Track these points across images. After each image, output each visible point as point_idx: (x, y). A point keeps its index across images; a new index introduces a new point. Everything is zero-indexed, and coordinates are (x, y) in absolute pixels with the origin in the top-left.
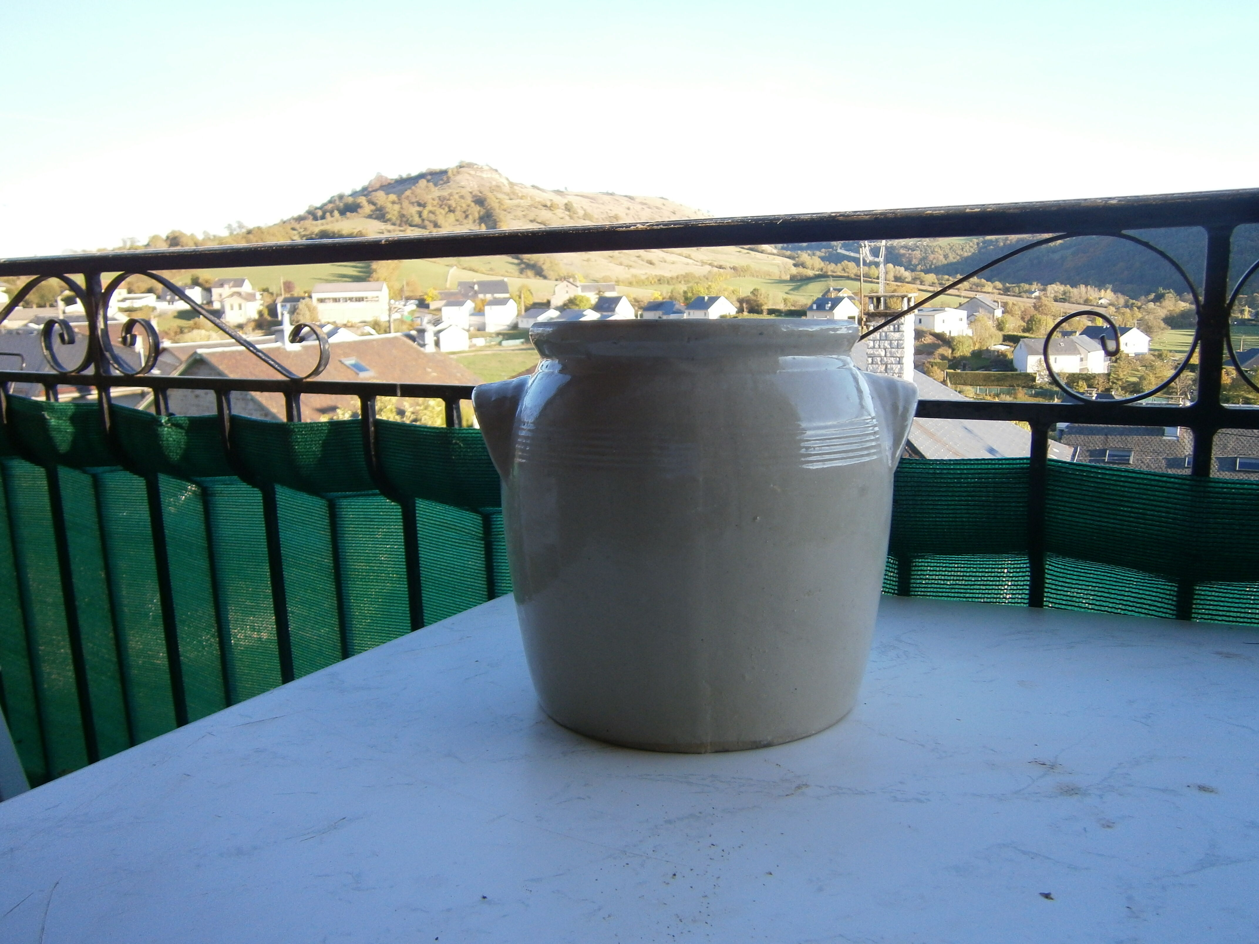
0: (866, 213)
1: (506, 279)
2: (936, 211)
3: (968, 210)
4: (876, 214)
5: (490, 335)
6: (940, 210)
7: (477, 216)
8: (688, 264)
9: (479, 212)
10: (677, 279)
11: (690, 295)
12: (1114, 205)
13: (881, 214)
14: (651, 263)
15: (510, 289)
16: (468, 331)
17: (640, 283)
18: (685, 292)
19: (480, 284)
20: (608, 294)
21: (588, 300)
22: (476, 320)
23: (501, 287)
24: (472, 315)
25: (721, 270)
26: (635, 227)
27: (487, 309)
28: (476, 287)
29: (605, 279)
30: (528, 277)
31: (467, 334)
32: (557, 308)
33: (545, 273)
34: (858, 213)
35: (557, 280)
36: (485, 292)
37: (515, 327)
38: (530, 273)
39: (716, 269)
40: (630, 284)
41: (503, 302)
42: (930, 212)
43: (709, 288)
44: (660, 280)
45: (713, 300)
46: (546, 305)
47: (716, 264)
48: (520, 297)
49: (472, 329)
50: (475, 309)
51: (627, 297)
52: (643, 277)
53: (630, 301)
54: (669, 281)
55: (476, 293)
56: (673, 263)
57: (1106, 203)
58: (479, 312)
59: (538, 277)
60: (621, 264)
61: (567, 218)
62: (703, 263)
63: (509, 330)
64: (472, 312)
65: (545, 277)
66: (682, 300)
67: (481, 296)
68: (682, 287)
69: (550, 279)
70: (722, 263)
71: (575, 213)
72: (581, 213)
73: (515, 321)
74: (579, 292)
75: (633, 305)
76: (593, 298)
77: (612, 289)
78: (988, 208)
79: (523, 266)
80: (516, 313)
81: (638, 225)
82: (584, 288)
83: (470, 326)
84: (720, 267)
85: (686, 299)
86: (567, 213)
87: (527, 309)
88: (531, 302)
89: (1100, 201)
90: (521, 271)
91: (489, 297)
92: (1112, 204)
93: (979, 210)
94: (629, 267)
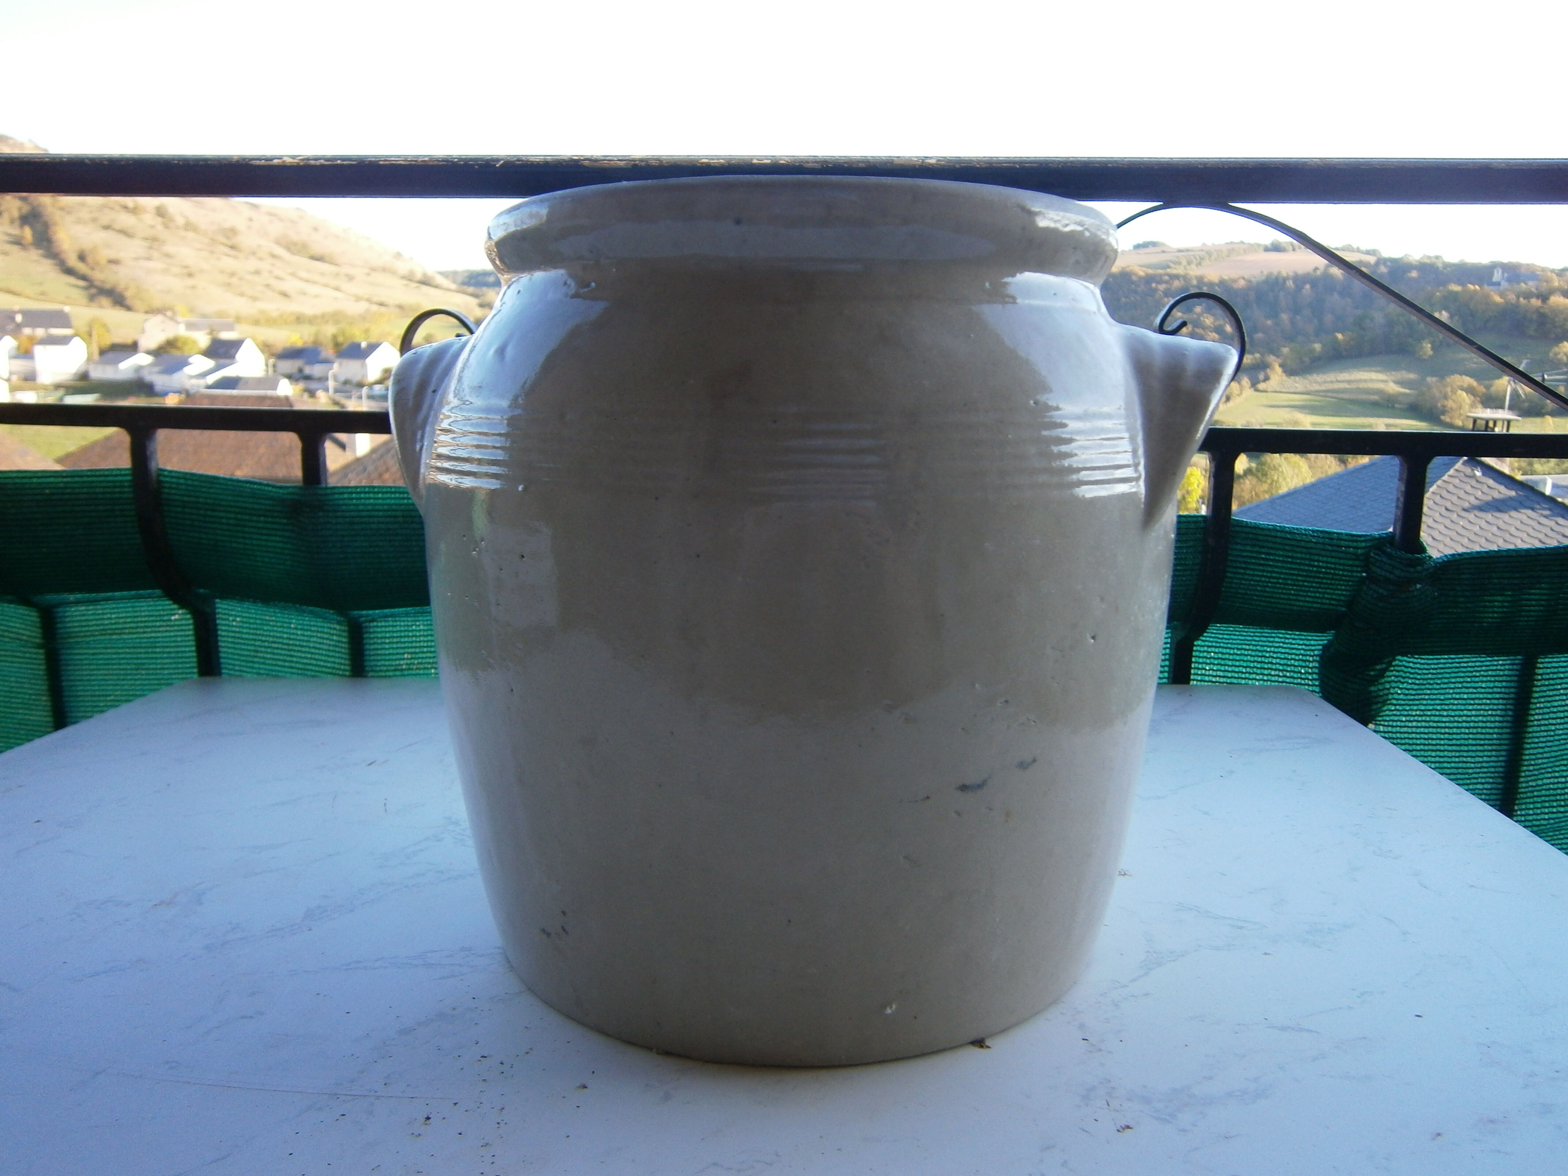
0: (620, 158)
1: (67, 309)
2: (713, 159)
3: (755, 161)
4: (634, 160)
5: (45, 388)
6: (718, 159)
7: (16, 214)
8: (336, 299)
9: (20, 209)
10: (324, 318)
11: (340, 339)
12: (932, 165)
13: (641, 160)
14: (285, 295)
15: (75, 322)
16: (8, 380)
17: (272, 322)
18: (335, 337)
19: (25, 313)
20: (225, 335)
21: (194, 342)
22: (21, 365)
23: (62, 319)
24: (16, 357)
25: (383, 309)
26: (279, 161)
27: (38, 350)
28: (19, 318)
29: (221, 314)
30: (101, 307)
31: (6, 385)
32: (149, 352)
33: (128, 302)
34: (609, 158)
35: (147, 312)
36: (34, 326)
37: (84, 376)
38: (105, 301)
39: (375, 308)
40: (256, 322)
41: (63, 341)
42: (706, 161)
43: (367, 331)
44: (299, 319)
45: (372, 347)
46: (133, 348)
47: (375, 299)
48: (90, 335)
49: (14, 378)
50: (18, 348)
51: (254, 339)
52: (275, 314)
53: (258, 345)
54: (311, 320)
55: (19, 327)
56: (316, 296)
57: (923, 162)
58: (25, 353)
59: (118, 308)
60: (242, 295)
61: (160, 227)
62: (358, 299)
63: (77, 380)
64: (14, 353)
65: (129, 308)
66: (330, 346)
67: (27, 331)
68: (330, 330)
69: (136, 311)
70: (383, 299)
71: (172, 220)
72: (181, 221)
73: (83, 369)
74: (181, 331)
75: (263, 351)
76: (203, 340)
77: (230, 327)
78: (781, 160)
79: (93, 291)
80: (85, 357)
81: (285, 159)
82: (190, 326)
83: (11, 373)
84: (381, 304)
85: (337, 345)
86: (160, 219)
87: (103, 352)
88: (108, 341)
89: (916, 159)
90: (92, 298)
91: (40, 332)
92: (930, 164)
93: (769, 161)
94: (255, 299)
